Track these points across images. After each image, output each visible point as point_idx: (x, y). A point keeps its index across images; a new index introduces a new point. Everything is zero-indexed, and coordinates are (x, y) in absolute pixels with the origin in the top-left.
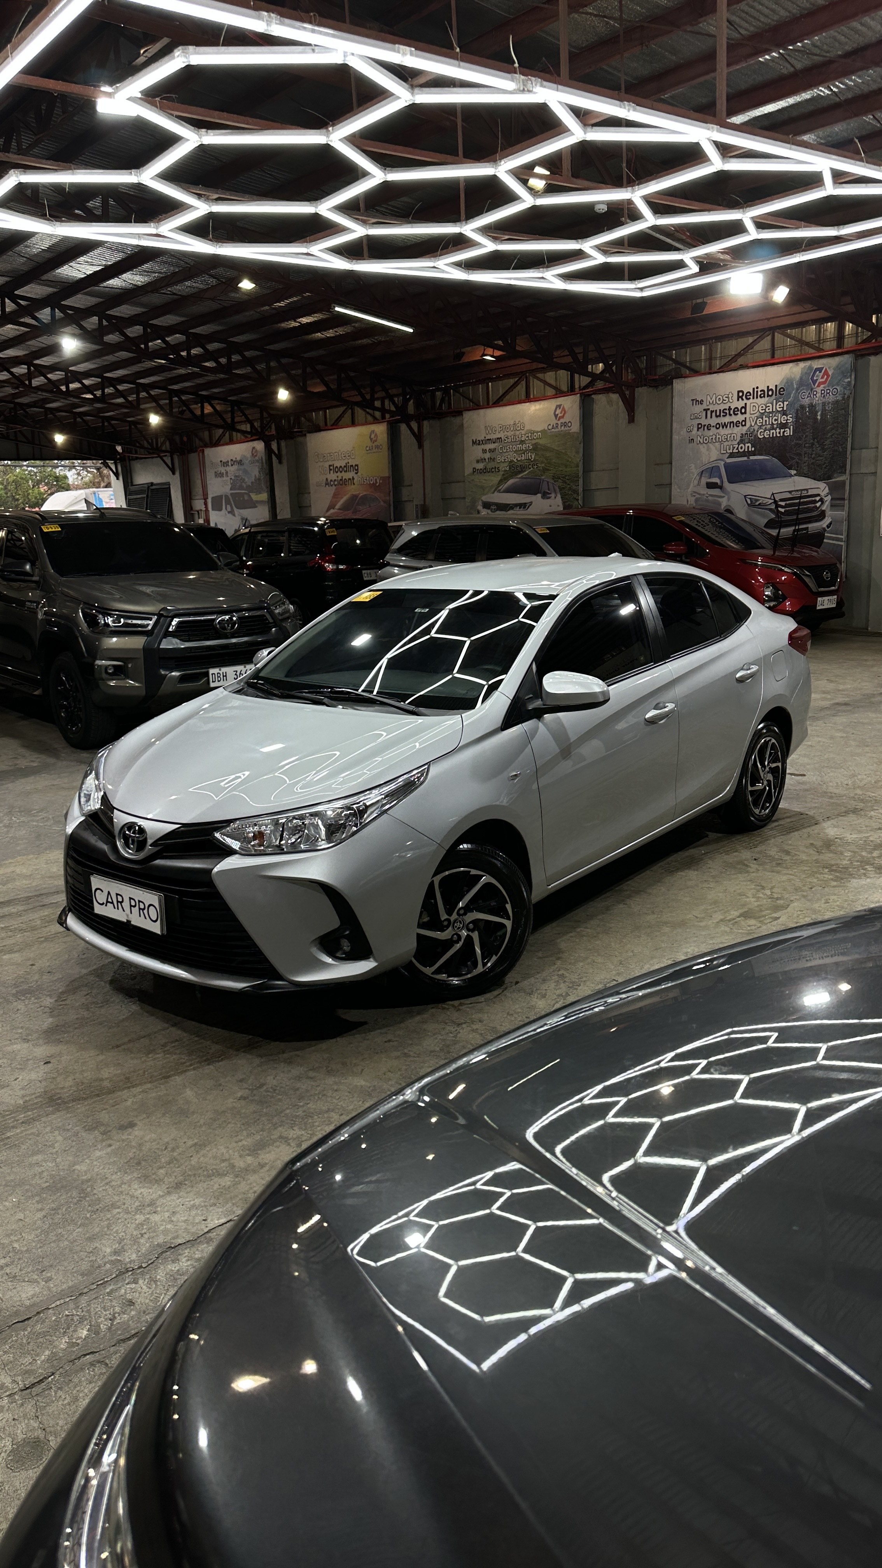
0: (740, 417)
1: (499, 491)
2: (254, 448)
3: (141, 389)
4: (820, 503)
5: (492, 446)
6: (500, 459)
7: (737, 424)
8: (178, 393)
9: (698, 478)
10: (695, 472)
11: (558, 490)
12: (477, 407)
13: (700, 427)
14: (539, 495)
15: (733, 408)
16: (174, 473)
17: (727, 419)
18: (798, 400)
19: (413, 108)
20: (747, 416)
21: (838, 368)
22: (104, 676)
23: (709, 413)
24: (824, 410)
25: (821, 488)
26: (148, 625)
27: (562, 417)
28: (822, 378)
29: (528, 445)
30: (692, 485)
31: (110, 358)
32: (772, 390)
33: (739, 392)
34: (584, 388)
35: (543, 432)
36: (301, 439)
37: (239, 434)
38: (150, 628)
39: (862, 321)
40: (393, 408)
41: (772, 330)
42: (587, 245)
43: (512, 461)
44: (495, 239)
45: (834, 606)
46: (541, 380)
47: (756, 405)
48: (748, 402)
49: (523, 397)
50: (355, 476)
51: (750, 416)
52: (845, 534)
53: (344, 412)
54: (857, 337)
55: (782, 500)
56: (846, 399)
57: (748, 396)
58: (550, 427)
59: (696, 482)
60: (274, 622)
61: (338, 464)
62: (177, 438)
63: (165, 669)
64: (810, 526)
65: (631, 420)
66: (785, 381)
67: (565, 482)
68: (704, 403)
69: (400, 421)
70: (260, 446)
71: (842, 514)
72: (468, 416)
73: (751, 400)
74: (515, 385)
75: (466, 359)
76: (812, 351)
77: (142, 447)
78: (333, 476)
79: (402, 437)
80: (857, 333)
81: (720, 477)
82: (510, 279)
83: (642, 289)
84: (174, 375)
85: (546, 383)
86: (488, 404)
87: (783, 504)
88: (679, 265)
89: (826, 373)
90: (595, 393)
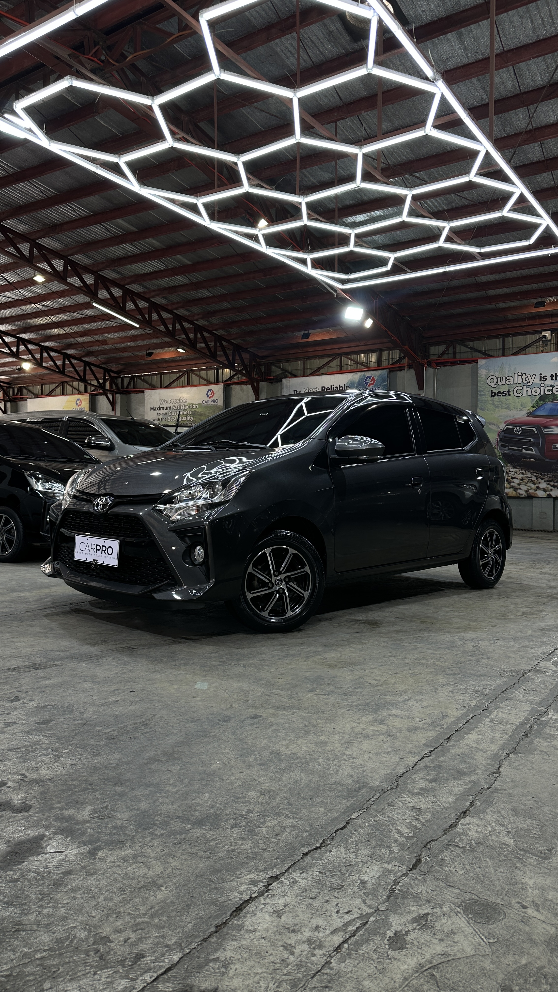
5: (165, 411)
6: (168, 419)
12: (154, 387)
19: (364, 79)
21: (380, 376)
27: (212, 397)
28: (371, 381)
29: (189, 412)
32: (342, 387)
33: (322, 387)
34: (225, 381)
35: (199, 404)
36: (22, 402)
40: (97, 384)
42: (356, 233)
46: (196, 375)
49: (186, 384)
53: (56, 387)
54: (389, 361)
58: (204, 402)
66: (349, 382)
69: (97, 394)
72: (147, 393)
74: (180, 377)
76: (364, 367)
79: (99, 405)
83: (344, 282)
85: (200, 377)
86: (162, 386)
88: (383, 263)
89: (373, 379)
90: (232, 384)
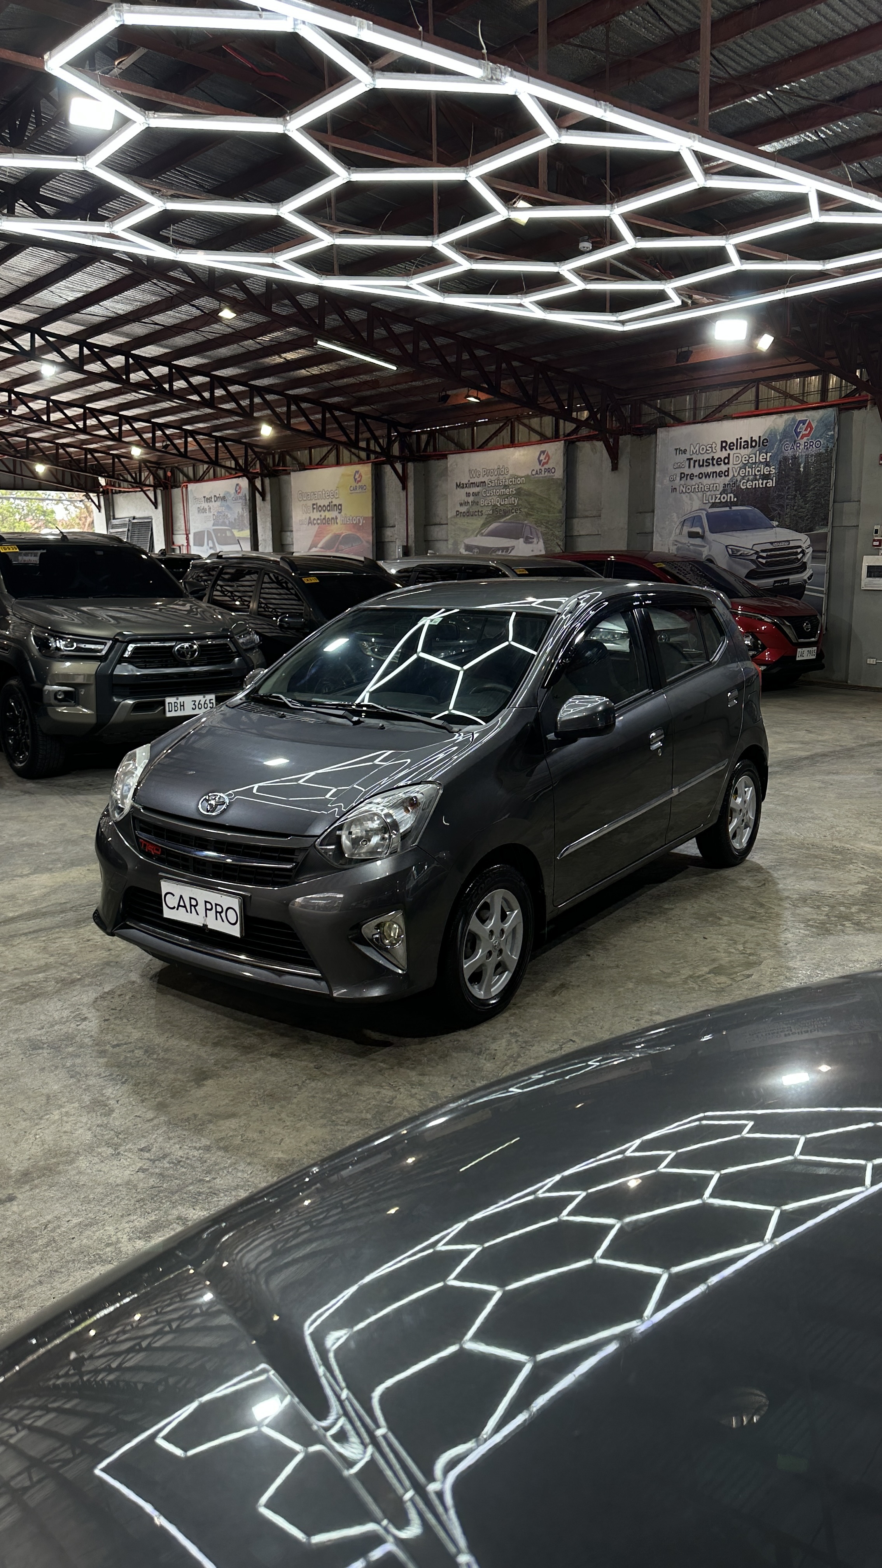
0: (724, 468)
1: (482, 535)
2: (237, 485)
3: (124, 421)
4: (801, 555)
5: (476, 490)
6: (482, 502)
7: (720, 474)
8: (162, 427)
9: (680, 527)
10: (676, 520)
11: (540, 535)
12: (461, 449)
13: (683, 476)
14: (521, 540)
15: (716, 458)
16: (156, 508)
17: (710, 469)
18: (782, 452)
19: (374, 94)
20: (730, 466)
21: (821, 420)
22: (53, 701)
23: (692, 462)
24: (807, 462)
25: (802, 540)
26: (101, 650)
27: (547, 463)
28: (806, 430)
29: (512, 490)
30: (673, 535)
31: (93, 389)
32: (755, 441)
33: (722, 442)
34: (569, 435)
35: (527, 477)
36: (285, 477)
37: (223, 471)
38: (104, 653)
39: (845, 374)
40: (378, 449)
41: (757, 382)
42: (565, 269)
43: (494, 506)
44: (470, 257)
45: (814, 657)
46: (525, 425)
47: (740, 455)
48: (732, 453)
49: (508, 442)
50: (339, 516)
51: (733, 466)
52: (826, 585)
53: (329, 452)
54: (841, 391)
55: (763, 551)
56: (829, 452)
57: (731, 446)
58: (534, 473)
59: (678, 531)
60: (238, 651)
61: (321, 503)
62: (161, 473)
63: (118, 696)
64: (791, 577)
65: (615, 467)
66: (768, 432)
67: (546, 527)
68: (688, 452)
69: (383, 463)
70: (244, 482)
71: (823, 566)
72: (452, 459)
73: (735, 451)
74: (500, 430)
75: (452, 402)
76: (795, 403)
77: (126, 480)
78: (316, 515)
79: (386, 479)
80: (841, 387)
81: (702, 527)
82: (488, 304)
83: (623, 323)
84: (158, 408)
85: (531, 429)
86: (473, 447)
87: (764, 554)
88: (661, 297)
89: (810, 425)
90: (579, 440)
